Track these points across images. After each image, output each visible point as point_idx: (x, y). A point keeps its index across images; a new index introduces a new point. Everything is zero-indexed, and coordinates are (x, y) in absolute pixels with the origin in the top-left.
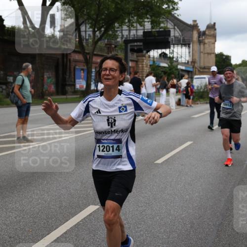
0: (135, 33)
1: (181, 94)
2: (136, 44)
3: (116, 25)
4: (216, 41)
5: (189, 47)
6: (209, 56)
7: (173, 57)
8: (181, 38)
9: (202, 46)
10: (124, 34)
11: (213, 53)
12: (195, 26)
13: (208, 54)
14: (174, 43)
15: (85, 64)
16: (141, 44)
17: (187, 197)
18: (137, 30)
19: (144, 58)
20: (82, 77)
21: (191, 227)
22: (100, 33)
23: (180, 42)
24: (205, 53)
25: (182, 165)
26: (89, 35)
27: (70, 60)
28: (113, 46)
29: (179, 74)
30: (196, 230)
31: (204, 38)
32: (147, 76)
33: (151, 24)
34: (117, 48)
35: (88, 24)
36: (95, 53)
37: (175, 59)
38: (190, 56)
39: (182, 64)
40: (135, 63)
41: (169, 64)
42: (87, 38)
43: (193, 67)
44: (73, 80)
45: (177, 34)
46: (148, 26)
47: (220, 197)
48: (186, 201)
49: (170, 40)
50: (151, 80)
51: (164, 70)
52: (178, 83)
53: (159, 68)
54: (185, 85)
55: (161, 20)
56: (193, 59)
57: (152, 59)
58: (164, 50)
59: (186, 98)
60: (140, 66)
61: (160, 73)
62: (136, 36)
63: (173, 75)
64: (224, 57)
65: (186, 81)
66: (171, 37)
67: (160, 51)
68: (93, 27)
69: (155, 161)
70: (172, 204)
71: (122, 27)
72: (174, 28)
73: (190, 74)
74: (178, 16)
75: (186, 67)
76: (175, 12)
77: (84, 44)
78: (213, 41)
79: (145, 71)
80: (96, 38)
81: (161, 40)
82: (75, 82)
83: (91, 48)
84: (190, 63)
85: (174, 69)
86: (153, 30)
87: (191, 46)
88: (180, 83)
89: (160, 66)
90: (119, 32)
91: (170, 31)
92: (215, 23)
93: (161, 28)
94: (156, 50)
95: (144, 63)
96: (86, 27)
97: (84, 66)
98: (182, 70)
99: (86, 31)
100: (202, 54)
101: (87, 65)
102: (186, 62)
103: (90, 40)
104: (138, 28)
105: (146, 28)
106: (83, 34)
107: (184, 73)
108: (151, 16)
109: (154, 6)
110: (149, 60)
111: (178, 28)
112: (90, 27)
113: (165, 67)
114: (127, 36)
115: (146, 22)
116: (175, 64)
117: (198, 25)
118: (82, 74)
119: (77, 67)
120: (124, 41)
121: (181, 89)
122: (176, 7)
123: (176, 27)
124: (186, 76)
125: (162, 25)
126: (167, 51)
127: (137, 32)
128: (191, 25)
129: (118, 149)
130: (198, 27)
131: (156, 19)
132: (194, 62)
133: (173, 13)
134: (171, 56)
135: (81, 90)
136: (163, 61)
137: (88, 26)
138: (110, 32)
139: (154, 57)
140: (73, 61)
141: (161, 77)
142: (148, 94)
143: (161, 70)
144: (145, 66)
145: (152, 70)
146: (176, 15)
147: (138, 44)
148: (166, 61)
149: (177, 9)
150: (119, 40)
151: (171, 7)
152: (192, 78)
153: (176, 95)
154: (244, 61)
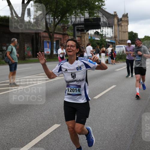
0: (79, 20)
1: (108, 56)
2: (80, 26)
3: (67, 14)
4: (128, 24)
5: (112, 28)
6: (125, 33)
7: (103, 34)
8: (107, 23)
9: (120, 27)
10: (72, 20)
11: (127, 32)
12: (115, 16)
13: (124, 32)
14: (103, 25)
15: (49, 39)
16: (83, 26)
17: (114, 119)
18: (80, 18)
19: (85, 35)
20: (48, 47)
21: (117, 137)
22: (58, 20)
23: (107, 25)
24: (122, 32)
25: (110, 100)
26: (51, 21)
27: (40, 36)
28: (66, 28)
29: (106, 44)
30: (119, 139)
31: (121, 22)
32: (88, 45)
33: (89, 14)
34: (68, 29)
35: (51, 14)
36: (55, 32)
37: (104, 36)
38: (113, 33)
39: (109, 38)
40: (80, 38)
41: (101, 39)
42: (50, 23)
43: (115, 40)
44: (42, 48)
45: (105, 20)
46: (87, 15)
47: (133, 119)
48: (113, 121)
49: (100, 24)
50: (89, 48)
51: (97, 42)
52: (106, 50)
53: (95, 41)
54: (111, 51)
55: (95, 12)
56: (115, 35)
57: (90, 36)
58: (97, 30)
59: (111, 59)
60: (83, 40)
61: (95, 44)
62: (80, 21)
63: (103, 45)
64: (134, 34)
65: (111, 49)
66: (101, 22)
67: (95, 31)
68: (54, 16)
69: (94, 97)
70: (105, 124)
71: (71, 16)
72: (103, 17)
73: (113, 45)
74: (105, 9)
75: (110, 40)
76: (103, 7)
77: (49, 26)
78: (126, 24)
79: (86, 43)
80: (56, 23)
81: (95, 24)
82: (43, 49)
83: (53, 29)
84: (113, 38)
85: (103, 42)
86: (90, 18)
87: (113, 27)
88: (107, 50)
89: (95, 40)
90: (69, 19)
91: (100, 18)
92: (127, 14)
93: (94, 17)
94: (92, 30)
95: (85, 38)
96: (49, 16)
97: (49, 40)
98: (109, 42)
99: (49, 19)
100: (120, 33)
101: (51, 40)
102: (111, 37)
103: (52, 24)
104: (81, 17)
105: (86, 17)
106: (48, 20)
107: (109, 44)
108: (89, 10)
109: (90, 4)
110: (88, 36)
111: (105, 16)
112: (52, 16)
113: (98, 40)
114: (74, 21)
115: (86, 13)
116: (104, 38)
117: (117, 15)
118: (48, 45)
119: (45, 41)
120: (73, 24)
121: (108, 54)
122: (103, 4)
123: (104, 16)
124: (111, 46)
125: (95, 15)
126: (99, 31)
127: (80, 19)
128: (113, 14)
129: (79, 91)
130: (117, 16)
131: (91, 11)
132: (115, 37)
133: (102, 7)
134: (102, 33)
135: (48, 54)
136: (97, 36)
137: (51, 16)
138: (64, 19)
139: (91, 34)
140: (42, 37)
141: (96, 46)
142: (88, 56)
143: (96, 42)
144: (86, 40)
145: (90, 42)
146: (104, 9)
147: (81, 26)
148: (99, 36)
149: (104, 5)
150: (69, 24)
151: (101, 4)
152: (115, 47)
153: (106, 57)
154: (145, 37)
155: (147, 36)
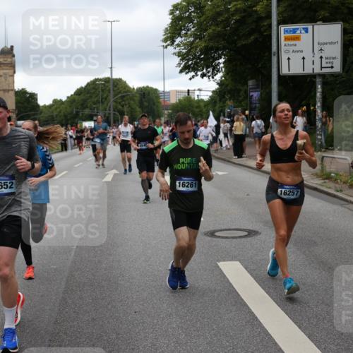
4: (15, 72)
11: (12, 90)
13: (4, 91)
47: (43, 306)
64: (28, 95)
78: (11, 72)
92: (12, 47)
154: (55, 101)
155: (59, 99)
